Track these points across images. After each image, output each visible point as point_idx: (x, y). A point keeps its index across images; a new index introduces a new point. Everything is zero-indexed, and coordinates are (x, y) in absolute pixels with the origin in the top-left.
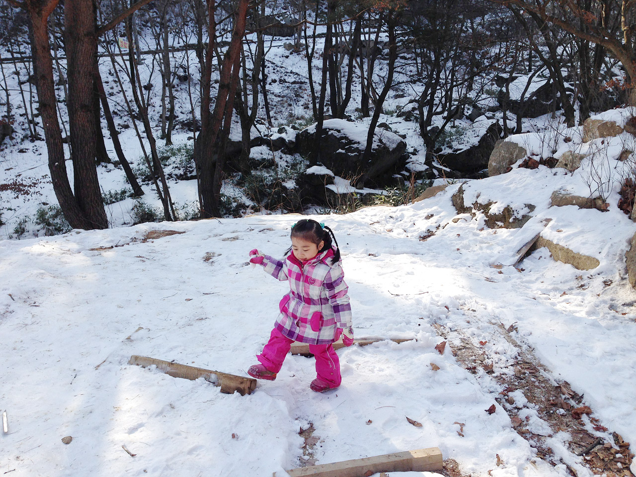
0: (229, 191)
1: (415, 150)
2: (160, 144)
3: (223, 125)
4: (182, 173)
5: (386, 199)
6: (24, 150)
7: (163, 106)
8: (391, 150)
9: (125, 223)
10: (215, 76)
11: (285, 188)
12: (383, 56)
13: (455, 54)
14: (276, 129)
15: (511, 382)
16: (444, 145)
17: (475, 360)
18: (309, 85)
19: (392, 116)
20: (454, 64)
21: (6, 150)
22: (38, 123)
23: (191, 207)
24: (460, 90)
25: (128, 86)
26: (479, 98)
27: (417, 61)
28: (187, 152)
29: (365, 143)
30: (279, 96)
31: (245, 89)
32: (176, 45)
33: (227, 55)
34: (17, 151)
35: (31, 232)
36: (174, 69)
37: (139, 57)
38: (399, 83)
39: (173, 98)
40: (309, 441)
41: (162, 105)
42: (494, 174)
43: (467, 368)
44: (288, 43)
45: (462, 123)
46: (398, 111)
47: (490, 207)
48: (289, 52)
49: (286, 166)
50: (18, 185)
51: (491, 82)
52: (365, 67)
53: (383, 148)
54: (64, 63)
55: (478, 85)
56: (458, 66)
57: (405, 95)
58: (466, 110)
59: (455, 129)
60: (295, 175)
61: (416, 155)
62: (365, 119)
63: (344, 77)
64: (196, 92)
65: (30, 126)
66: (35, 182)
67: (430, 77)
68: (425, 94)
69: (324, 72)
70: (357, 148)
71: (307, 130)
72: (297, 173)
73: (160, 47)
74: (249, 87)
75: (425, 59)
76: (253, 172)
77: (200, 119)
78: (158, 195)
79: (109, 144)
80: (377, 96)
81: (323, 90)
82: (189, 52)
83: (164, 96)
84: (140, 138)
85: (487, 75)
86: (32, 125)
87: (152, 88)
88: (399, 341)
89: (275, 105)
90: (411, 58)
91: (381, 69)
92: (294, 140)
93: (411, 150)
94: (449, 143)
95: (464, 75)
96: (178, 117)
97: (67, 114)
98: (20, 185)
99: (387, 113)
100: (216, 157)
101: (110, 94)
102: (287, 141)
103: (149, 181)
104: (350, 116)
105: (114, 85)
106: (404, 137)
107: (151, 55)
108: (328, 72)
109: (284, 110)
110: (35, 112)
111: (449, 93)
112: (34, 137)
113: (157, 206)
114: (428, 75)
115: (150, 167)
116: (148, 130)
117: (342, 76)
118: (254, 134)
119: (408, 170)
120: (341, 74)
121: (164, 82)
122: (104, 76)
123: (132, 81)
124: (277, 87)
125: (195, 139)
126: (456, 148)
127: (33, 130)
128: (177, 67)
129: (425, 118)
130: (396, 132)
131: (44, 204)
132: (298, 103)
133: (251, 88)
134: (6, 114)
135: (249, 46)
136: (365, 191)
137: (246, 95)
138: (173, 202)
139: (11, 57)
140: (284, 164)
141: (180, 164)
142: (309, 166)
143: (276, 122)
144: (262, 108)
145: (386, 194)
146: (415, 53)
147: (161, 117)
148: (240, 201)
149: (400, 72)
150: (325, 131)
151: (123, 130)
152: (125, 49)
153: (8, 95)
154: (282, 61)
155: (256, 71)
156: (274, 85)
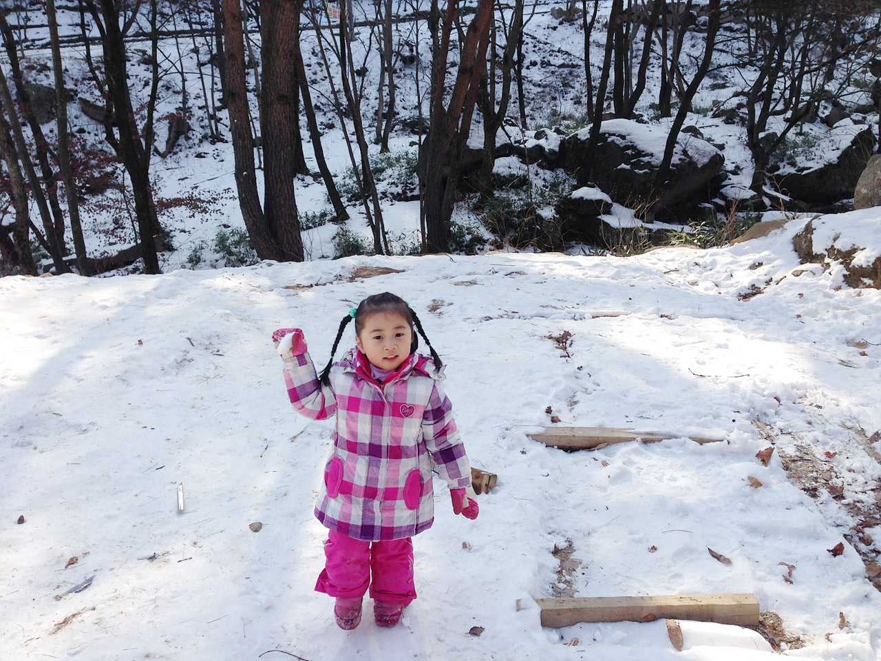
0: (462, 218)
1: (737, 167)
2: (374, 150)
3: (460, 125)
4: (400, 192)
5: (688, 238)
6: (203, 155)
7: (380, 98)
8: (700, 166)
9: (323, 257)
10: (453, 56)
11: (540, 217)
12: (697, 26)
13: (809, 26)
14: (533, 133)
15: (870, 514)
16: (782, 161)
17: (816, 478)
18: (583, 69)
19: (705, 116)
20: (806, 40)
21: (180, 154)
22: (221, 119)
23: (409, 238)
24: (814, 79)
25: (335, 71)
26: (842, 91)
27: (749, 34)
28: (408, 163)
29: (662, 156)
30: (539, 86)
31: (493, 75)
32: (402, 13)
33: (473, 26)
34: (194, 155)
35: (208, 262)
36: (397, 47)
37: (352, 30)
38: (720, 67)
39: (393, 87)
40: (566, 564)
41: (378, 96)
42: (863, 207)
43: (803, 489)
44: (557, 8)
45: (815, 128)
46: (715, 109)
47: (854, 255)
48: (558, 21)
49: (544, 186)
50: (195, 200)
51: (861, 69)
52: (670, 43)
53: (689, 164)
54: (257, 38)
55: (844, 73)
56: (812, 42)
57: (728, 85)
58: (821, 109)
59: (801, 138)
60: (556, 199)
61: (739, 174)
62: (665, 119)
63: (636, 57)
64: (426, 81)
65: (210, 123)
66: (215, 197)
67: (769, 58)
68: (759, 83)
69: (608, 50)
70: (649, 162)
71: (577, 134)
72: (559, 196)
73: (381, 16)
74: (499, 72)
75: (761, 31)
76: (496, 194)
77: (429, 117)
78: (367, 220)
79: (308, 150)
80: (685, 86)
81: (605, 76)
82: (420, 22)
83: (382, 84)
84: (349, 143)
85: (857, 57)
86: (213, 122)
87: (367, 73)
88: (702, 441)
89: (533, 99)
90: (741, 29)
91: (693, 46)
92: (557, 149)
93: (730, 167)
94: (791, 157)
95: (822, 56)
96: (398, 114)
97: (257, 108)
98: (197, 199)
99: (698, 112)
100: (447, 170)
101: (312, 81)
102: (546, 150)
103: (356, 200)
104: (642, 116)
105: (318, 69)
106: (721, 147)
107: (368, 27)
108: (613, 51)
109: (544, 105)
110: (218, 104)
111: (797, 82)
112: (216, 138)
113: (366, 235)
114: (765, 56)
115: (358, 182)
116: (359, 131)
117: (634, 55)
118: (501, 138)
119: (724, 197)
120: (632, 53)
121: (383, 64)
122: (306, 57)
123: (342, 63)
124: (537, 72)
125: (419, 144)
126: (801, 165)
127: (214, 128)
128: (401, 45)
129: (757, 119)
130: (709, 140)
131: (226, 226)
132: (566, 96)
133: (502, 73)
134: (181, 105)
135: (502, 13)
136: (657, 226)
137: (493, 83)
138: (386, 230)
139: (189, 28)
140: (540, 183)
141: (398, 179)
142: (576, 188)
143: (533, 123)
144: (514, 102)
145: (689, 232)
146: (748, 22)
147: (376, 113)
148: (476, 233)
149: (722, 51)
150: (603, 137)
151: (326, 130)
152: (334, 20)
153: (184, 80)
154: (547, 34)
155: (509, 50)
156: (533, 69)
